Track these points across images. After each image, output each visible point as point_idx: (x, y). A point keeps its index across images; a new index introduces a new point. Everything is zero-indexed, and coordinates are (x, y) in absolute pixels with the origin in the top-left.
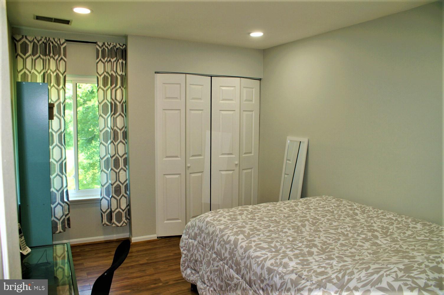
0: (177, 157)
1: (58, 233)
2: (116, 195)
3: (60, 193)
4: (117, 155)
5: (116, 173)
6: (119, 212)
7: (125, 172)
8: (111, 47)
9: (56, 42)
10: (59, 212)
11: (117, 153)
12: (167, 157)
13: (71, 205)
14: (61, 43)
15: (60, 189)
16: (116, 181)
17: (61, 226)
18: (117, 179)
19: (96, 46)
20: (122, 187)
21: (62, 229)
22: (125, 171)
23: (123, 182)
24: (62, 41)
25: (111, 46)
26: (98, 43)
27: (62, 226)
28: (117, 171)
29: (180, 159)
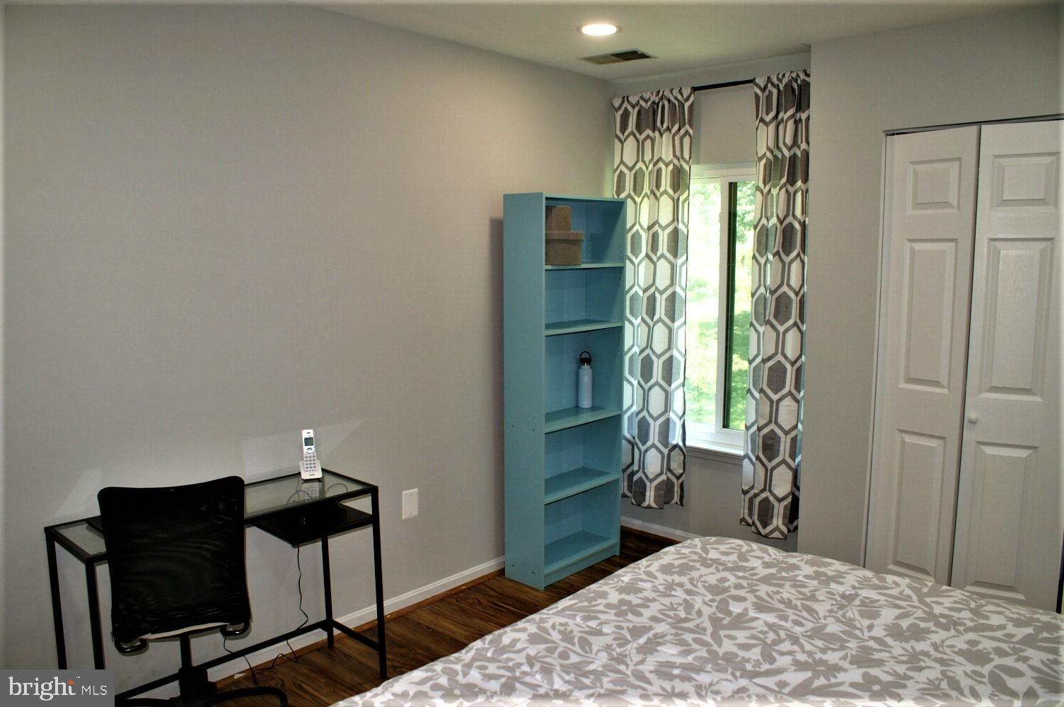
0: (937, 384)
1: (645, 508)
2: (766, 457)
3: (660, 425)
4: (779, 357)
5: (771, 401)
6: (766, 500)
7: (796, 404)
8: (784, 83)
9: (676, 98)
10: (653, 463)
11: (780, 351)
12: (910, 380)
13: (690, 456)
14: (685, 96)
15: (661, 415)
16: (770, 422)
17: (653, 493)
18: (773, 418)
19: (753, 88)
20: (783, 440)
21: (655, 502)
22: (798, 401)
23: (787, 428)
24: (686, 92)
25: (785, 81)
26: (757, 81)
27: (655, 496)
28: (775, 397)
29: (945, 391)
